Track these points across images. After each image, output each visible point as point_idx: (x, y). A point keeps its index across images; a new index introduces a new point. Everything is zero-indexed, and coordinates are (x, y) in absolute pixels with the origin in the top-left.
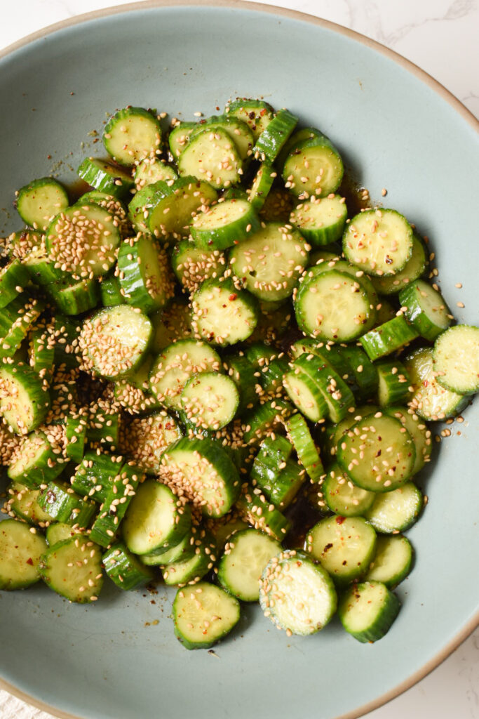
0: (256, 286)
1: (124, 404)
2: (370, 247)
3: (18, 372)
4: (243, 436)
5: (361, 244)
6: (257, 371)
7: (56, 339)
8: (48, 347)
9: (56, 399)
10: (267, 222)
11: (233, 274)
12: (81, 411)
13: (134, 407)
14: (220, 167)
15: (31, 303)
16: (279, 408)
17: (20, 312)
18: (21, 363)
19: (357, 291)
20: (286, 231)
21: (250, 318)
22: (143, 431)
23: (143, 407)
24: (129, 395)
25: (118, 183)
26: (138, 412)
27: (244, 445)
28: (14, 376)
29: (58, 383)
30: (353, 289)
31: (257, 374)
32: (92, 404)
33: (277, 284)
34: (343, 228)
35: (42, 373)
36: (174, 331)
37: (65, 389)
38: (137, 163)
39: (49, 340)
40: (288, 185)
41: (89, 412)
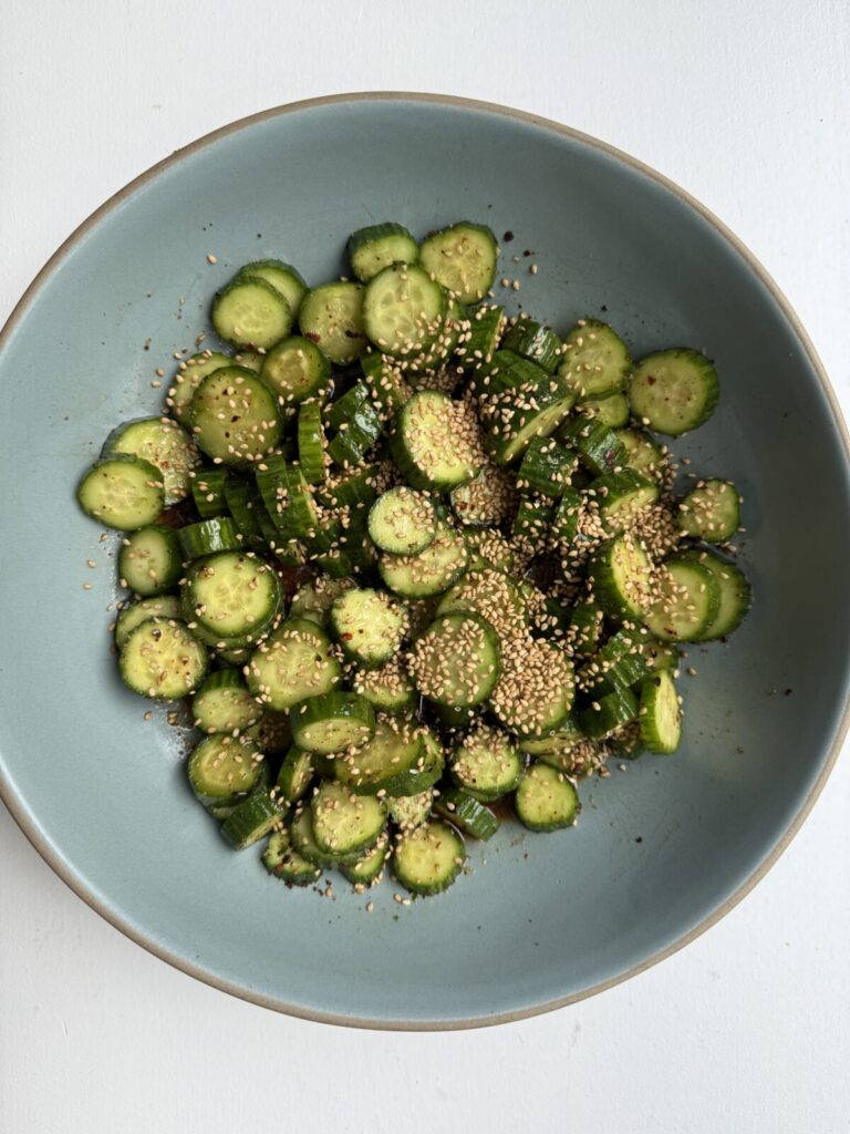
0: (319, 643)
1: (505, 543)
2: (174, 657)
3: (620, 607)
4: (377, 474)
5: (185, 662)
6: (344, 544)
7: (565, 636)
8: (576, 628)
9: (581, 565)
10: (283, 712)
11: (342, 665)
12: (556, 545)
13: (493, 537)
14: (337, 804)
15: (586, 687)
16: (328, 496)
17: (601, 679)
18: (614, 617)
19: (200, 606)
20: (264, 697)
21: (340, 608)
22: (494, 506)
23: (484, 535)
24: (496, 553)
25: (452, 807)
26: (491, 530)
27: (378, 463)
28: (625, 604)
29: (575, 584)
30: (204, 609)
31: (343, 540)
32: (542, 552)
33: (294, 638)
34: (202, 686)
35: (591, 600)
36: (428, 612)
37: (567, 574)
38: (425, 825)
39: (574, 637)
40: (260, 758)
41: (548, 543)
